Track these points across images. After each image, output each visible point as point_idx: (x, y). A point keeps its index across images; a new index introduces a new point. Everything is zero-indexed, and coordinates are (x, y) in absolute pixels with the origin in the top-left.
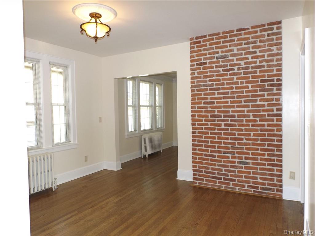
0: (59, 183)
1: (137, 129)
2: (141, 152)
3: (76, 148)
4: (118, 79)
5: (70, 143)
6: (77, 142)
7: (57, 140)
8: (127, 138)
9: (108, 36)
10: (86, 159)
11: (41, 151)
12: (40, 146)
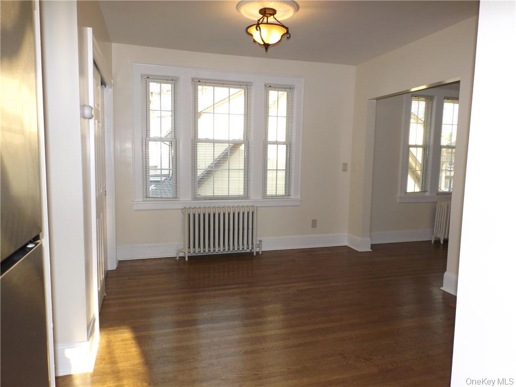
0: (264, 249)
1: (428, 189)
2: (433, 231)
3: (299, 206)
4: (378, 99)
5: (290, 197)
6: (299, 197)
7: (271, 191)
8: (400, 203)
9: (287, 38)
10: (314, 224)
11: (245, 203)
12: (246, 196)
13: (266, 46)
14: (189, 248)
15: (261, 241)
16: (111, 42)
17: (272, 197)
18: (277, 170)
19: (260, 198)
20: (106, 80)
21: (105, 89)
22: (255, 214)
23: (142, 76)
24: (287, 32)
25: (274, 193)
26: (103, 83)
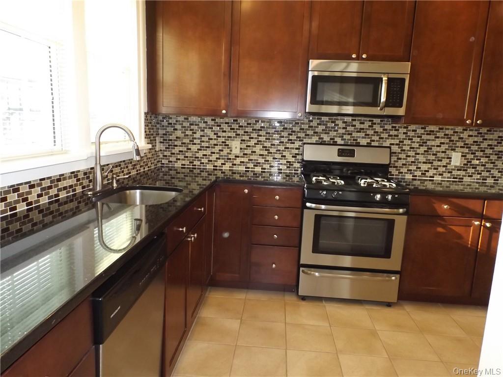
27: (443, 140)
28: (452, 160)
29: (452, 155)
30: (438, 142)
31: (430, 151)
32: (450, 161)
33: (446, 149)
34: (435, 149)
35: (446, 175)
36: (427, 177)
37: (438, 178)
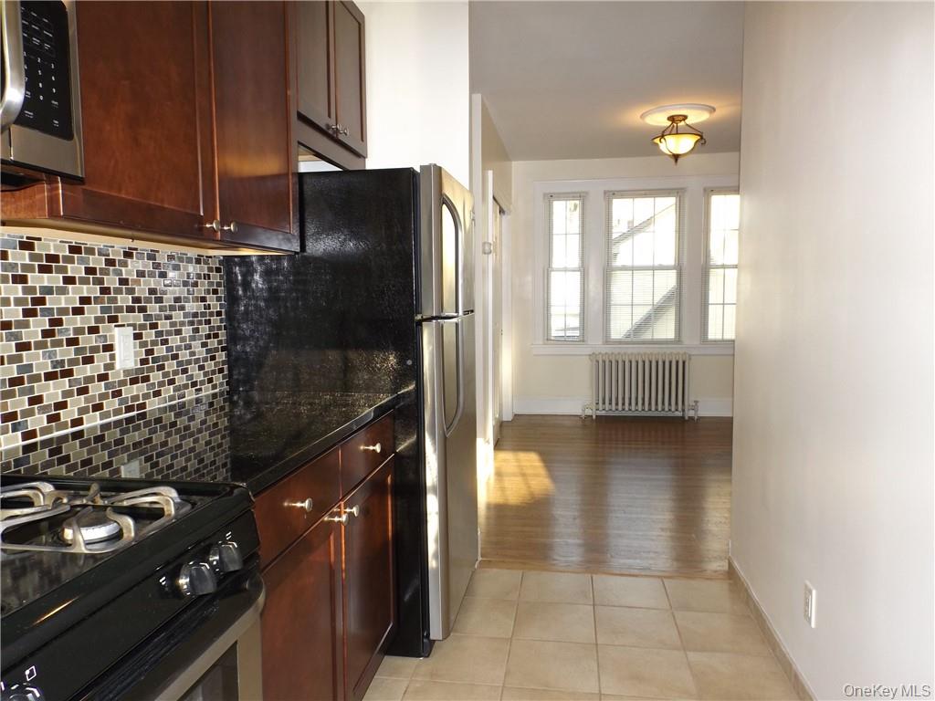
0: (701, 414)
7: (714, 333)
11: (676, 349)
12: (678, 339)
13: (676, 157)
14: (597, 404)
15: (696, 402)
16: (510, 160)
17: (715, 342)
18: (723, 304)
19: (696, 342)
20: (504, 207)
21: (504, 217)
22: (687, 364)
23: (545, 195)
24: (702, 138)
25: (719, 337)
26: (502, 211)
27: (85, 290)
28: (117, 352)
29: (112, 337)
30: (73, 295)
31: (60, 332)
32: (112, 357)
33: (98, 320)
34: (71, 323)
35: (111, 404)
36: (64, 426)
37: (92, 422)
